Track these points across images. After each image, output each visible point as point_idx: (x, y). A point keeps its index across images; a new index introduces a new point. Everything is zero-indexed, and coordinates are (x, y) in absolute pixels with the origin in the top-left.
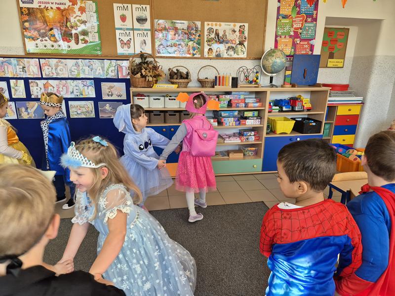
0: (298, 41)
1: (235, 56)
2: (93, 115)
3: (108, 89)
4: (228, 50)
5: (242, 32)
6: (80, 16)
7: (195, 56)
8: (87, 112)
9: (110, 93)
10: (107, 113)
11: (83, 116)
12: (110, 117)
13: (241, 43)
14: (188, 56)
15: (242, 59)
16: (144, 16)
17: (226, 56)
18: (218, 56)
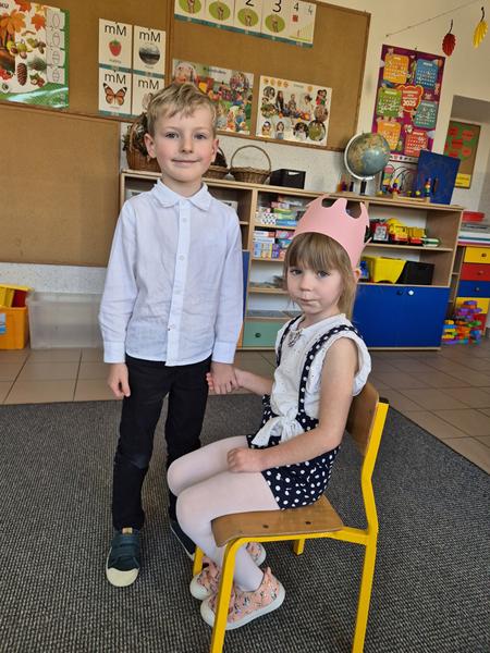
0: (409, 129)
4: (297, 128)
5: (321, 101)
6: (33, 33)
7: (241, 132)
13: (319, 121)
15: (318, 147)
16: (155, 50)
18: (279, 137)
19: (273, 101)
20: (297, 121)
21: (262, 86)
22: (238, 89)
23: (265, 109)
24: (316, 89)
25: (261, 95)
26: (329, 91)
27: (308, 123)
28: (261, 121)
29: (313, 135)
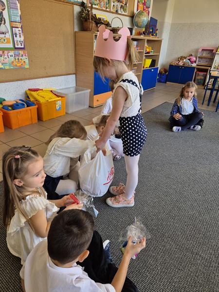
0: (145, 7)
1: (123, 13)
4: (121, 8)
7: (107, 10)
13: (126, 4)
14: (104, 9)
15: (125, 15)
17: (120, 12)
18: (117, 11)
27: (123, 5)
28: (112, 4)
29: (125, 10)
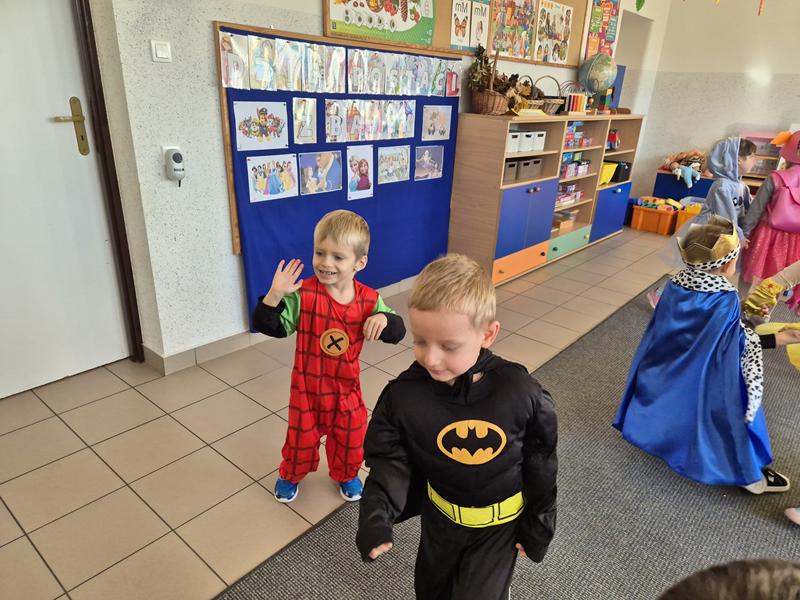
0: (603, 42)
1: (559, 61)
2: (406, 177)
3: (431, 119)
4: (554, 50)
5: (567, 23)
7: (527, 58)
8: (401, 169)
9: (432, 128)
10: (424, 169)
11: (396, 180)
12: (427, 176)
13: (565, 42)
14: (521, 57)
15: (562, 66)
17: (551, 61)
18: (545, 59)
19: (544, 24)
20: (556, 41)
21: (540, 9)
22: (528, 13)
23: (540, 33)
24: (567, 8)
25: (539, 19)
26: (572, 9)
27: (560, 43)
28: (538, 43)
29: (561, 56)
